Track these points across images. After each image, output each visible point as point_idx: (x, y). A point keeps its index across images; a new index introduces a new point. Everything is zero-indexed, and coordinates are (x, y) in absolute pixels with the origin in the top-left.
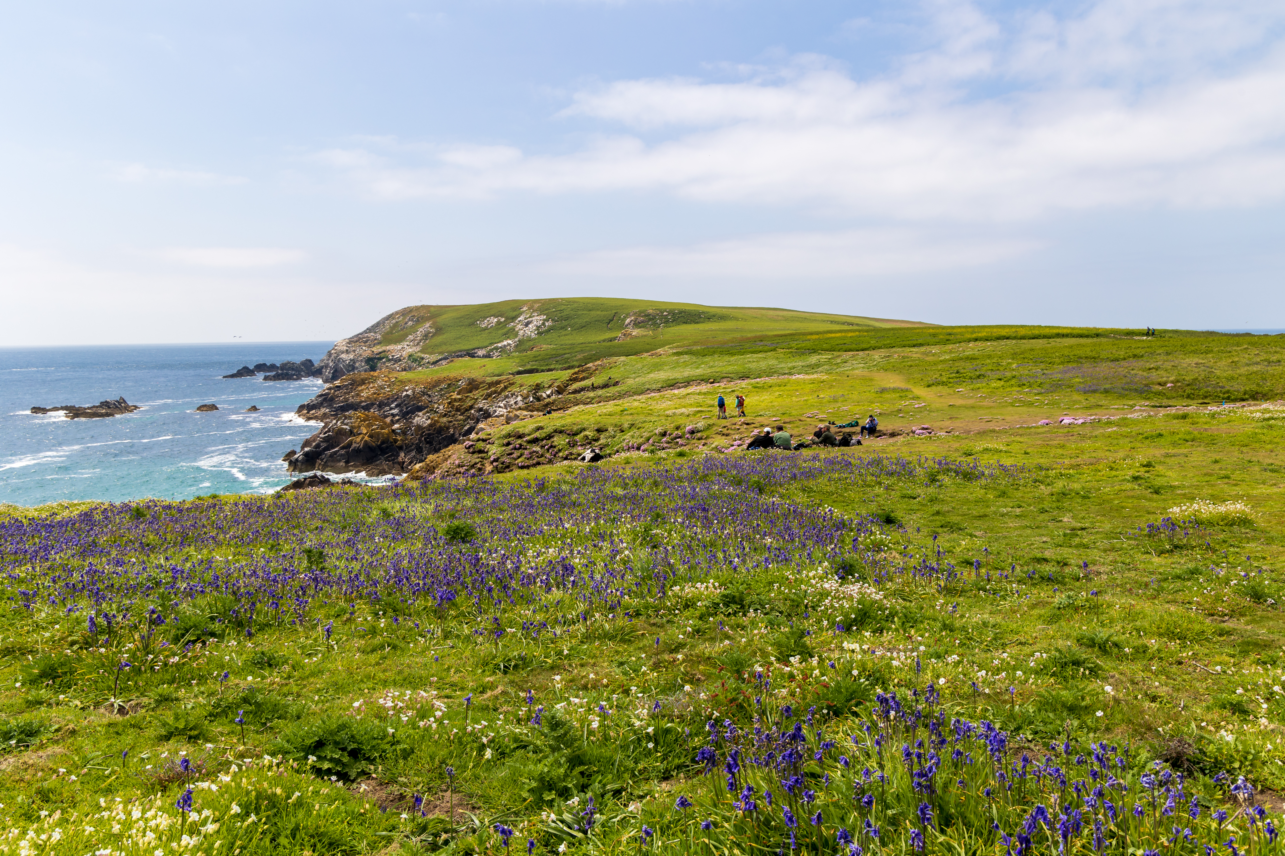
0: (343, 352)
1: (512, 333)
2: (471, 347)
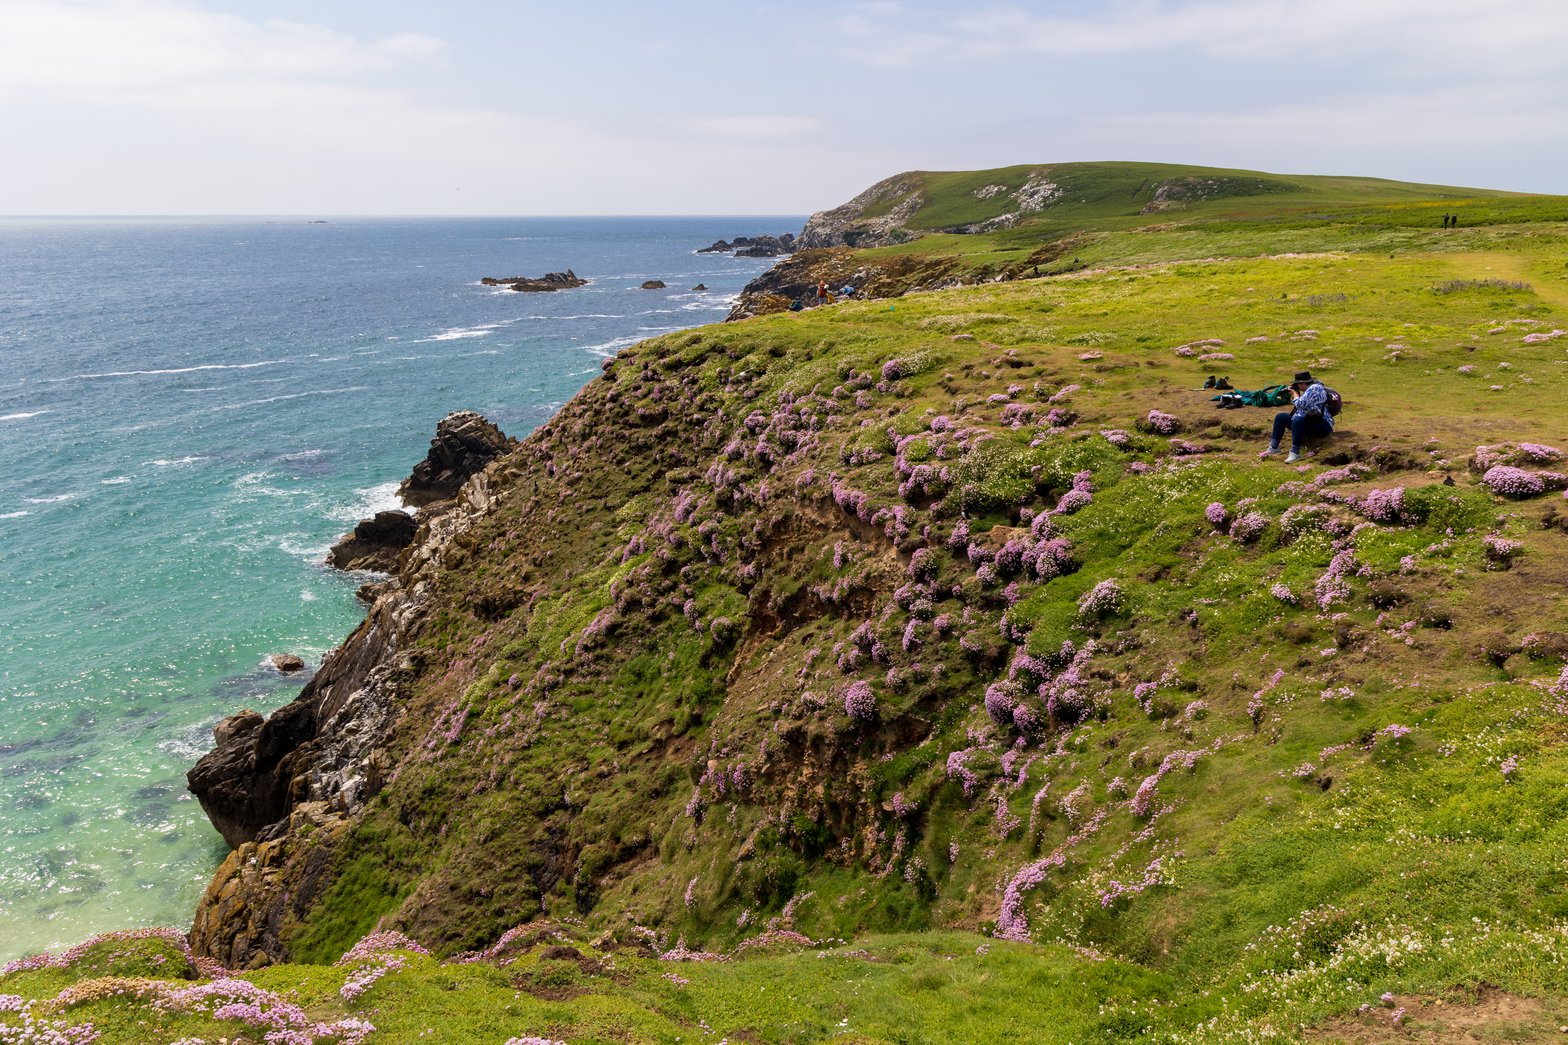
0: (818, 226)
1: (1013, 206)
2: (962, 222)
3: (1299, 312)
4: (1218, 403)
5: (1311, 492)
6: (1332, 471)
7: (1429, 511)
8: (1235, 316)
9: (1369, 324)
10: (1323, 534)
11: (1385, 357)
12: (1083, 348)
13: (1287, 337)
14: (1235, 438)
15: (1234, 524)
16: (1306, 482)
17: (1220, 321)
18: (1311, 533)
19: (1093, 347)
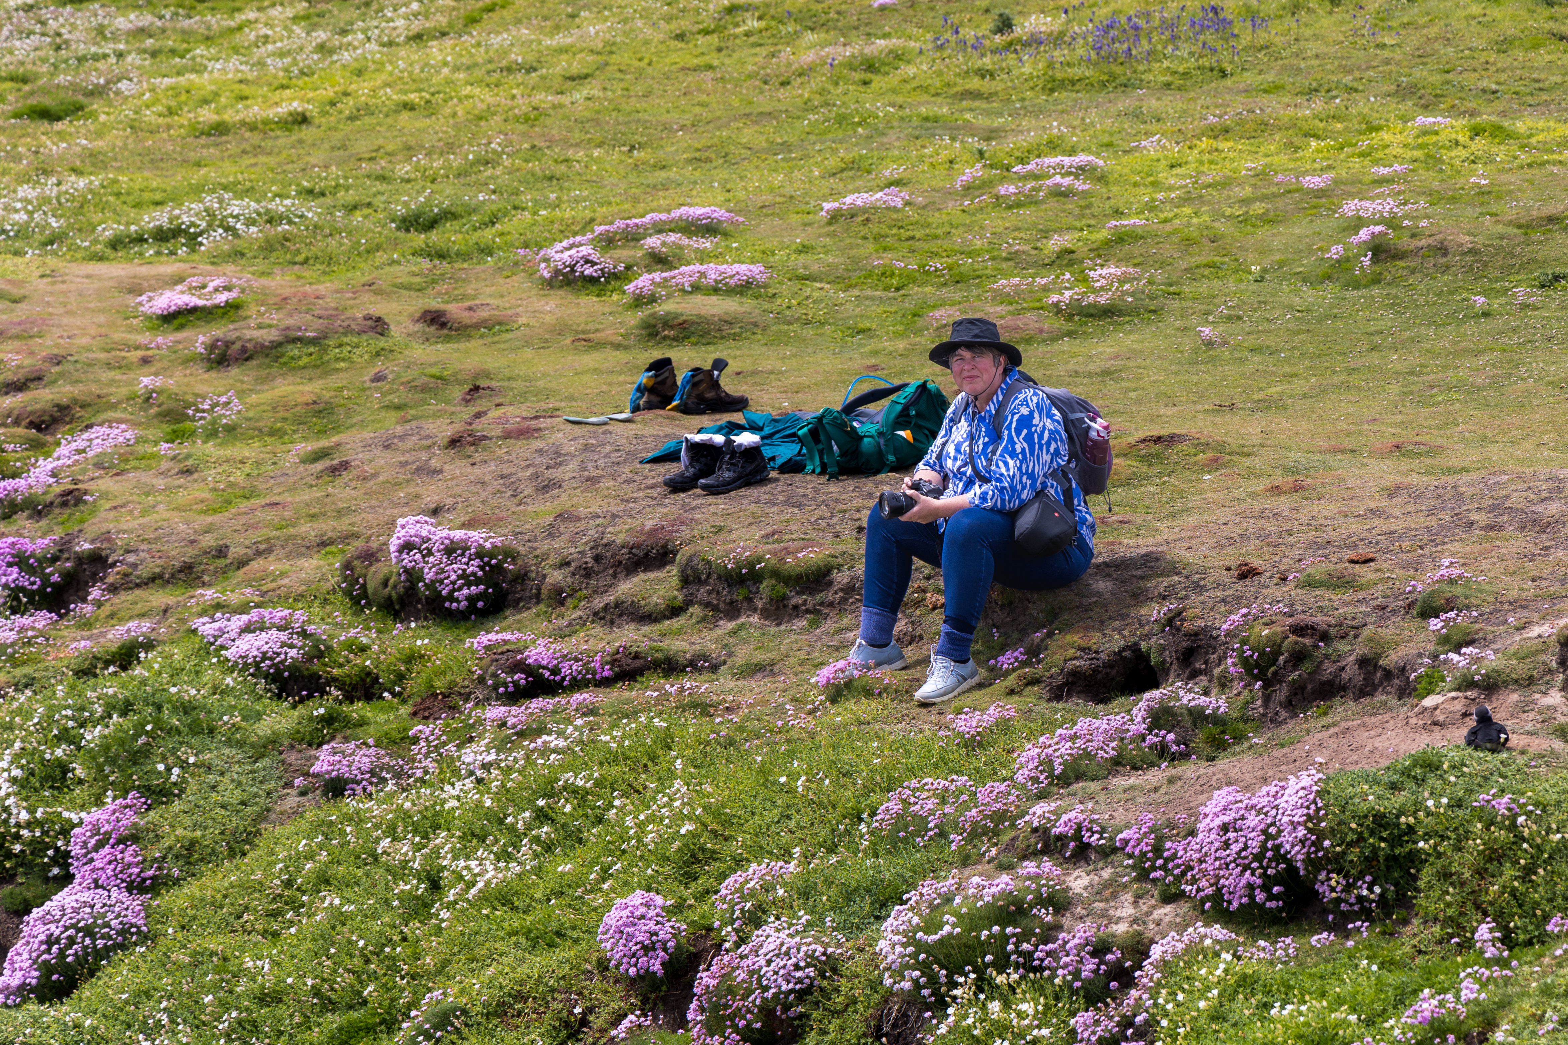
3: (1053, 85)
4: (673, 469)
5: (1000, 817)
6: (1083, 724)
7: (1415, 859)
8: (808, 107)
9: (1293, 124)
10: (1039, 989)
11: (1336, 251)
12: (169, 268)
13: (986, 185)
14: (732, 611)
15: (705, 979)
16: (980, 777)
17: (749, 134)
18: (994, 991)
19: (216, 259)
